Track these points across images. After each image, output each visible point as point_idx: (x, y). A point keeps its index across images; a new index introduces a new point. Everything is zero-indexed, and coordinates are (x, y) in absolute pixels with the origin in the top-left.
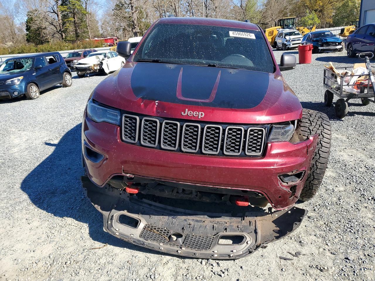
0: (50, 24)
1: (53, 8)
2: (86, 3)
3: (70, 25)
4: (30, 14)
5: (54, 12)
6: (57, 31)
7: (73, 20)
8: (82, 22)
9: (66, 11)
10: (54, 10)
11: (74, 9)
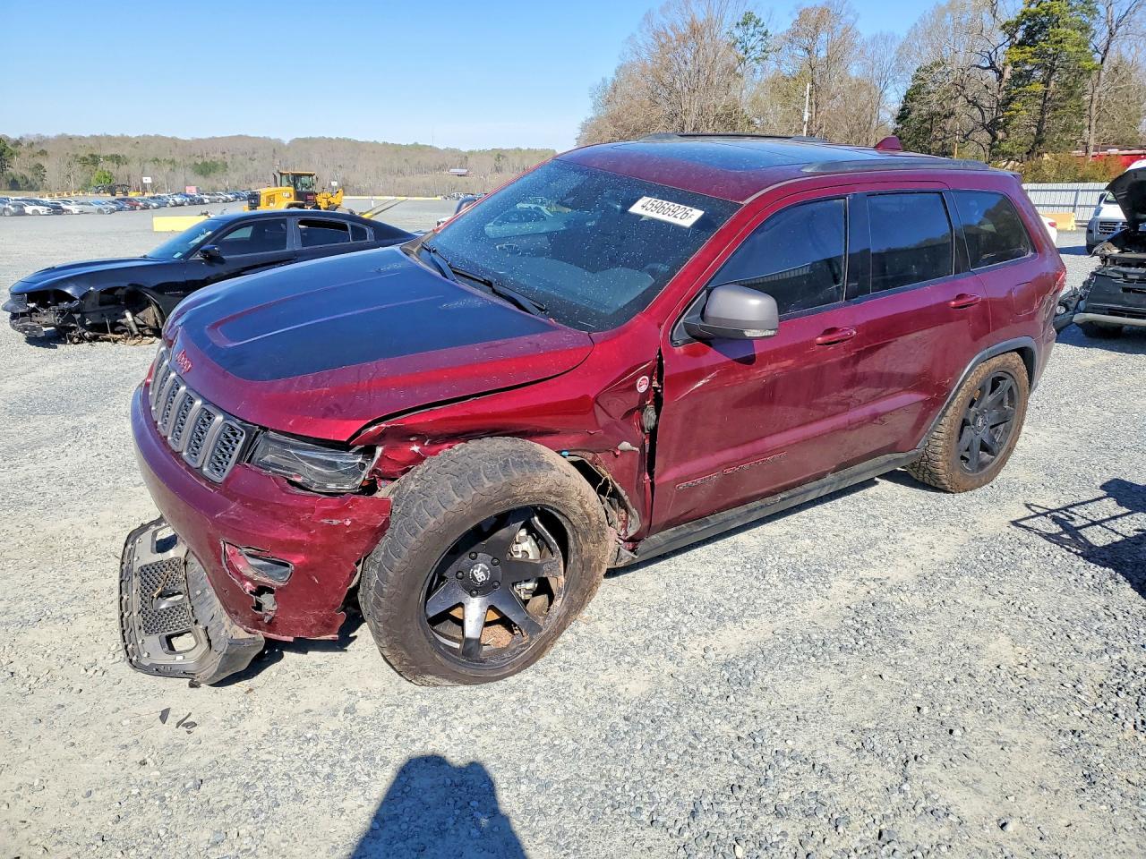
0: (969, 102)
1: (993, 56)
2: (1111, 34)
3: (1024, 108)
4: (922, 74)
5: (992, 66)
6: (983, 124)
7: (1040, 88)
8: (1071, 94)
9: (1025, 62)
10: (993, 59)
11: (1055, 56)
